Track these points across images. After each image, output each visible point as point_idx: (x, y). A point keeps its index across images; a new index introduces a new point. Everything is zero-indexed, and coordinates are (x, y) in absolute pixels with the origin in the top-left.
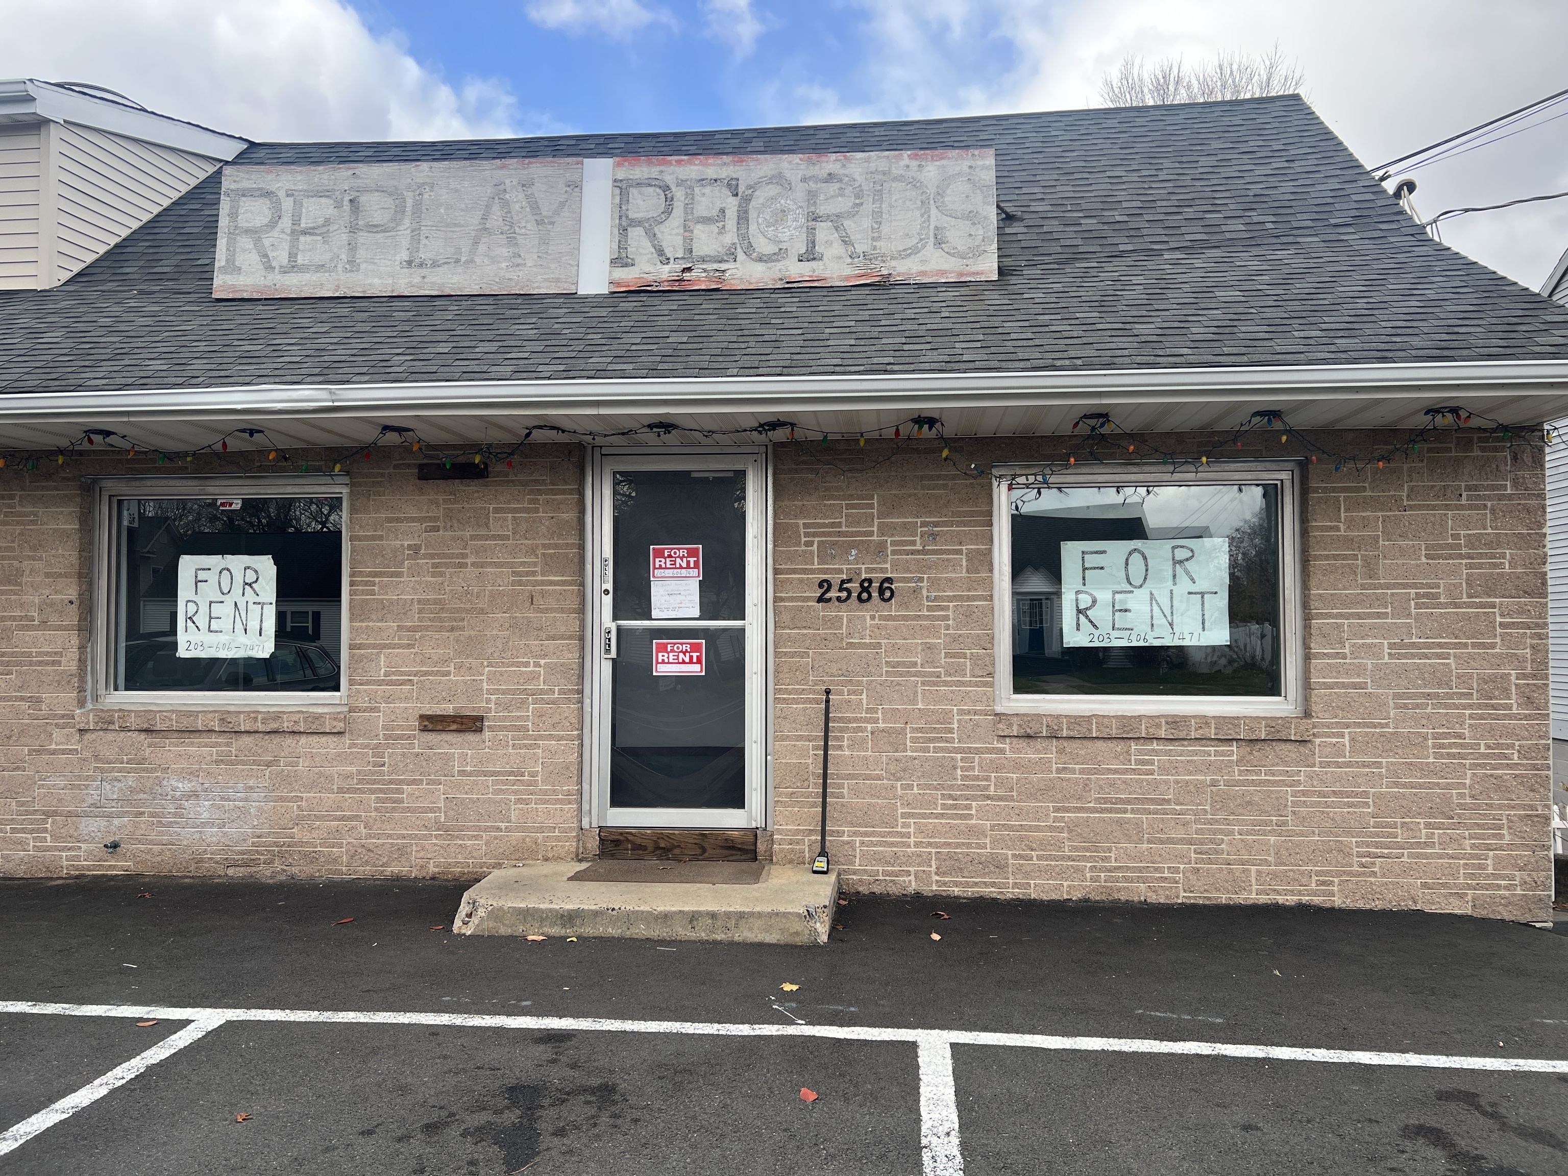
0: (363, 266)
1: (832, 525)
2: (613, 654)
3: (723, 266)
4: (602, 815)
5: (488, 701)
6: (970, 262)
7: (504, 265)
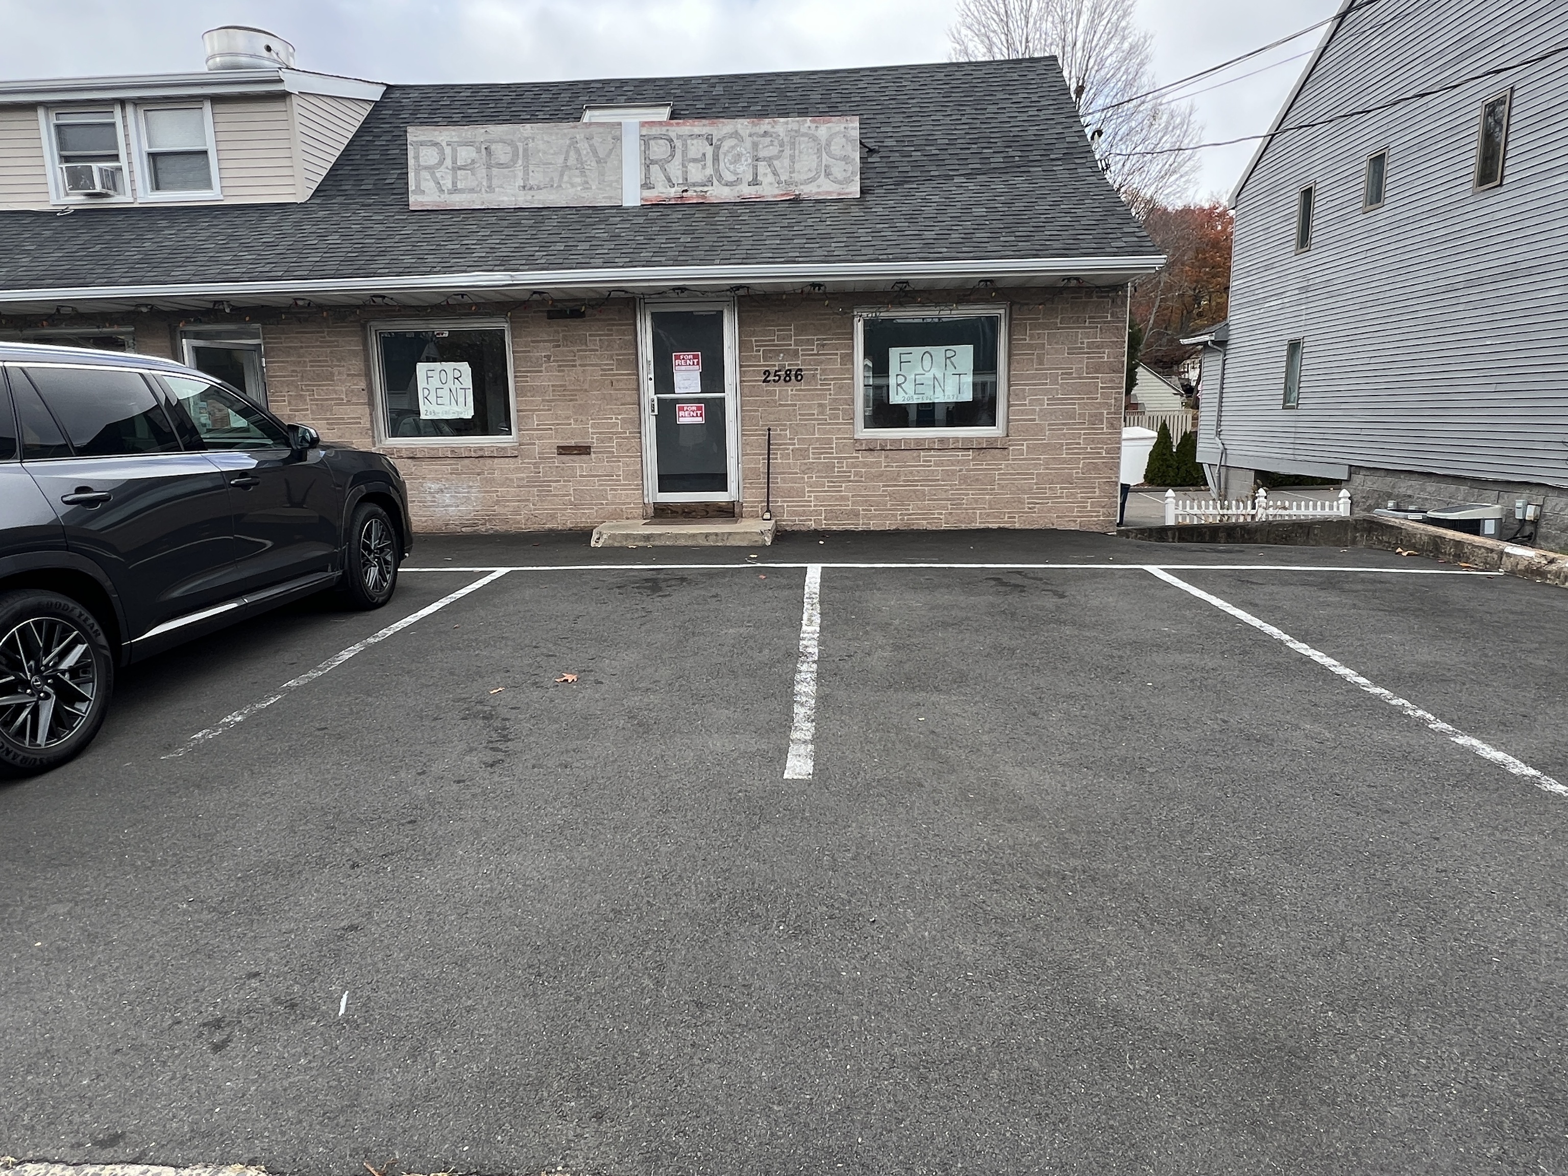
0: (497, 190)
1: (770, 340)
2: (656, 413)
3: (705, 189)
4: (654, 496)
5: (592, 438)
6: (844, 186)
7: (579, 188)
